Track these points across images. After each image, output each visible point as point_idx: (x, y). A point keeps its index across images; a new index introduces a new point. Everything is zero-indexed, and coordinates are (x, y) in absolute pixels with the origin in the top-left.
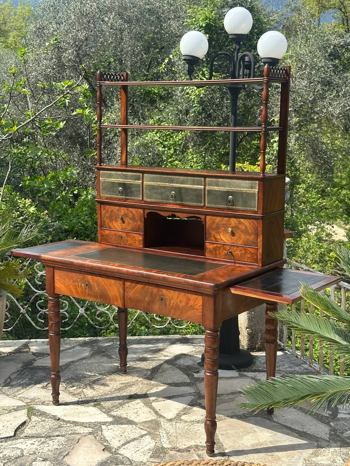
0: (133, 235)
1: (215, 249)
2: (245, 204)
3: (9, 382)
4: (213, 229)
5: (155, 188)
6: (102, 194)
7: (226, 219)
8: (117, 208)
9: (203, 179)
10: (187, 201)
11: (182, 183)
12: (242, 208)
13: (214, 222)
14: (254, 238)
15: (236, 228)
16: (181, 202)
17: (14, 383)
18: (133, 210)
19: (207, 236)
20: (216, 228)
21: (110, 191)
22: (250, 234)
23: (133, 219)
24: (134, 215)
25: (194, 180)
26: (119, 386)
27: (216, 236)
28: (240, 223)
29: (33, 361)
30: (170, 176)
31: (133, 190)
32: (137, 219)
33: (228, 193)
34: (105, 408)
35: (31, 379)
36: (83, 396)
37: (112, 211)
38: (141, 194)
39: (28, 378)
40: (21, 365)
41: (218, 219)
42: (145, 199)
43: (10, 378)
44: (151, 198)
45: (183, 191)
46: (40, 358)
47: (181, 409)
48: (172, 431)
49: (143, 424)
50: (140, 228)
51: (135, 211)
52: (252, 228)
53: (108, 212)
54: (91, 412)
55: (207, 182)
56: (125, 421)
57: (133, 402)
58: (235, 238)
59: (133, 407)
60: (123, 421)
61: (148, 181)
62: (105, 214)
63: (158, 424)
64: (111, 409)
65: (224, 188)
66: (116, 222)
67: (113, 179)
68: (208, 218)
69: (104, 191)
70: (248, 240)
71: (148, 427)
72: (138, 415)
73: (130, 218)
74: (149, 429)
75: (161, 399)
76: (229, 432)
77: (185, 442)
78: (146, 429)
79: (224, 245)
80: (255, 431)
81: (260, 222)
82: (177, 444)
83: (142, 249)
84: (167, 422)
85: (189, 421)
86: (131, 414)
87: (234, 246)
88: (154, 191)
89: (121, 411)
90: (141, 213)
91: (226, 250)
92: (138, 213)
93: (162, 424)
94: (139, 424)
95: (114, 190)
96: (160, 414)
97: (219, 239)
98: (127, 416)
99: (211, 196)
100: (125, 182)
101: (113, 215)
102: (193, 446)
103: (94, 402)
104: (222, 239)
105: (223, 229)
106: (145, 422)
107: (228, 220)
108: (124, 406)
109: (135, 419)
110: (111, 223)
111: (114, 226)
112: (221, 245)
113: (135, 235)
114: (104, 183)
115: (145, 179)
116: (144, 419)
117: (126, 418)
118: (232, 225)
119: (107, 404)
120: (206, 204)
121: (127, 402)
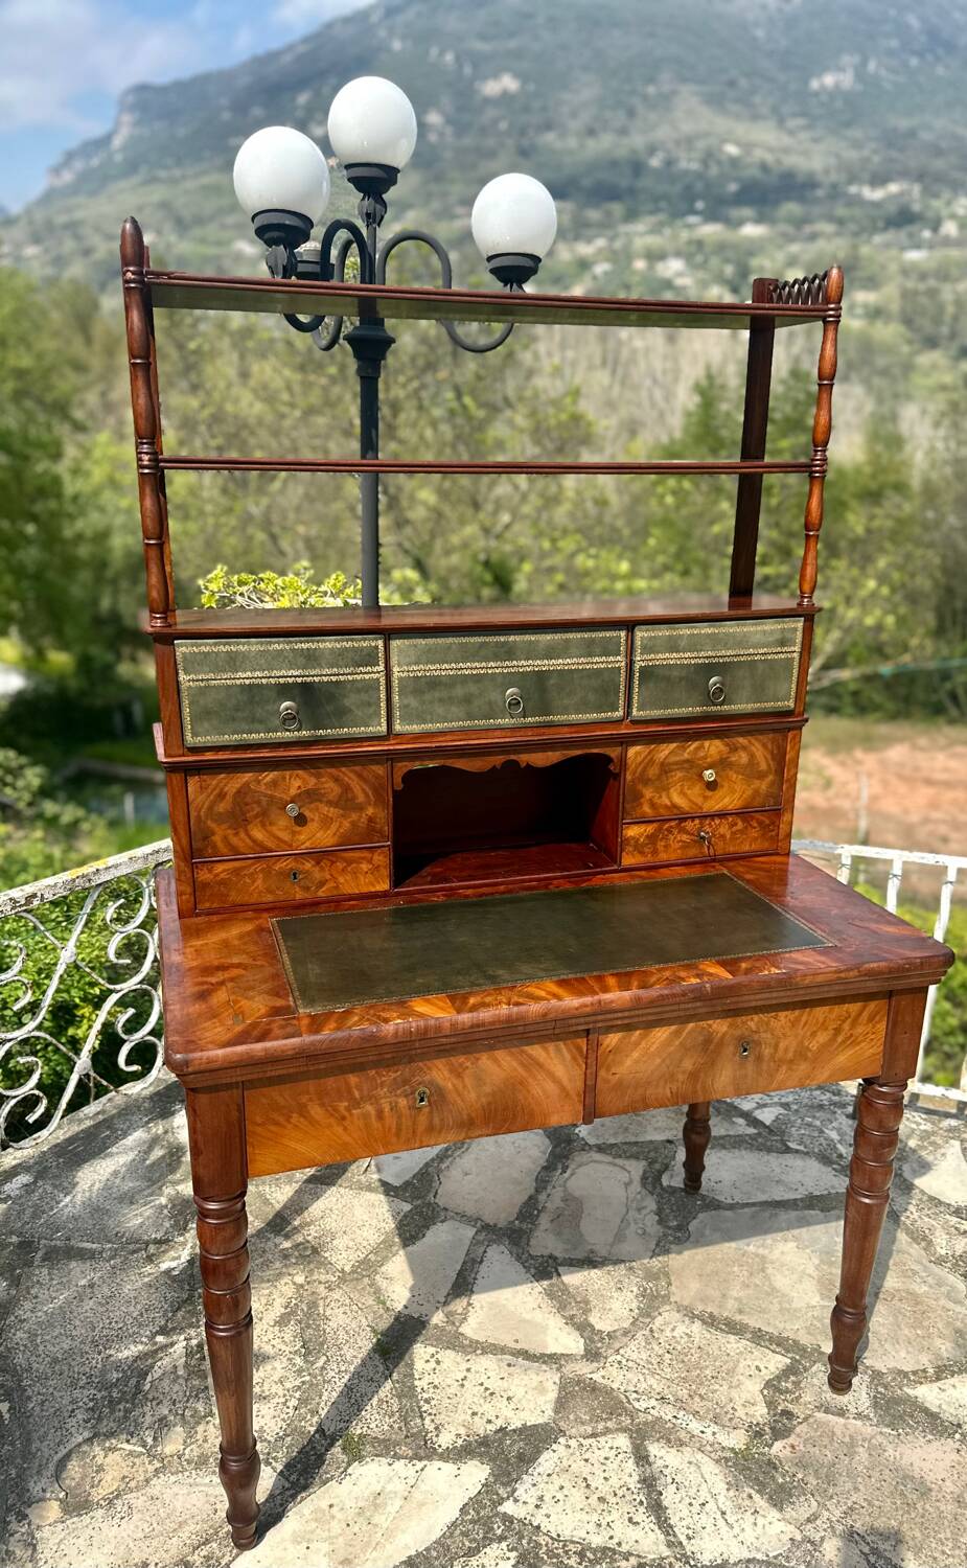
1: (652, 838)
2: (759, 693)
4: (646, 782)
5: (440, 684)
6: (194, 734)
7: (692, 745)
8: (270, 776)
9: (623, 634)
10: (565, 711)
11: (549, 654)
12: (749, 707)
13: (652, 762)
14: (772, 784)
15: (721, 765)
16: (541, 719)
18: (348, 775)
19: (627, 806)
20: (659, 777)
21: (234, 719)
22: (761, 776)
23: (346, 802)
24: (347, 789)
25: (592, 641)
27: (656, 800)
28: (734, 749)
31: (347, 702)
32: (361, 798)
33: (709, 669)
34: (396, 1443)
37: (243, 791)
38: (383, 712)
41: (665, 751)
42: (398, 727)
44: (424, 722)
45: (552, 682)
47: (546, 1302)
48: (656, 1384)
49: (572, 1417)
50: (374, 830)
51: (351, 775)
52: (769, 757)
53: (222, 796)
54: (390, 1487)
55: (638, 643)
56: (514, 1442)
57: (419, 1365)
58: (719, 793)
59: (449, 1381)
60: (514, 1448)
61: (409, 664)
62: (210, 808)
63: (593, 1388)
64: (415, 1430)
65: (695, 654)
66: (263, 825)
67: (249, 674)
68: (632, 751)
69: (206, 725)
70: (756, 792)
71: (598, 1419)
72: (509, 1399)
73: (330, 803)
74: (605, 1420)
75: (458, 1305)
76: (734, 1293)
77: (734, 1394)
78: (601, 1426)
79: (683, 818)
80: (757, 1255)
81: (794, 738)
82: (737, 1414)
83: (385, 894)
84: (595, 1365)
85: (626, 1325)
86: (487, 1407)
87: (712, 816)
88: (437, 695)
89: (450, 1420)
90: (377, 777)
91: (688, 833)
92: (365, 780)
93: (601, 1380)
94: (561, 1424)
95: (259, 712)
96: (543, 1355)
97: (666, 806)
98: (489, 1422)
99: (651, 685)
100: (309, 679)
101: (247, 804)
102: (766, 1392)
103: (332, 1445)
104: (674, 806)
105: (679, 774)
106: (561, 1405)
107: (697, 749)
108: (425, 1396)
109: (522, 1415)
110: (242, 835)
111: (254, 841)
112: (673, 823)
113: (357, 854)
114: (202, 691)
115: (394, 660)
116: (541, 1400)
117: (502, 1429)
118: (709, 760)
119: (374, 1420)
120: (635, 712)
121: (406, 1376)
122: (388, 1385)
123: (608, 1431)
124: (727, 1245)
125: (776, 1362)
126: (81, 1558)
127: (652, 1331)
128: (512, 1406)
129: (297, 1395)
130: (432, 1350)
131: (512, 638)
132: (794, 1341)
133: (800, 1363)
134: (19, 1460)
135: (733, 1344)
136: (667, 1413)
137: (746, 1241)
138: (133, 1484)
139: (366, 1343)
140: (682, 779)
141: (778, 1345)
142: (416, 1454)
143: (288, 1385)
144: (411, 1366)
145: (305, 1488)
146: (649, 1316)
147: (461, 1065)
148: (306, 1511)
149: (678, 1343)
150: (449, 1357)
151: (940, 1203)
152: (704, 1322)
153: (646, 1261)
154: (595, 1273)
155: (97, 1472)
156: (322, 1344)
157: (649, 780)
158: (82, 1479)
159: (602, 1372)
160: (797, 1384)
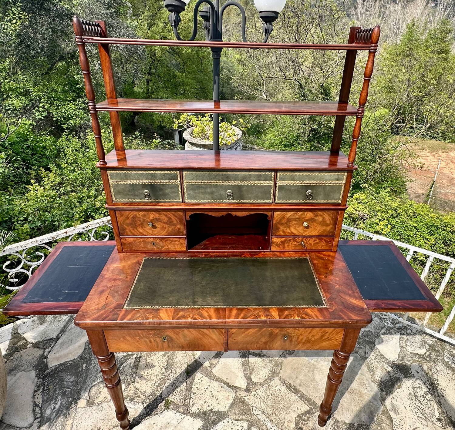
0: (171, 239)
1: (283, 243)
2: (327, 197)
3: (42, 414)
4: (282, 224)
5: (202, 187)
6: (116, 199)
7: (300, 213)
8: (142, 213)
9: (273, 173)
10: (250, 199)
11: (243, 179)
12: (323, 201)
13: (284, 218)
14: (332, 228)
15: (311, 221)
16: (240, 201)
17: (48, 412)
18: (170, 214)
19: (274, 231)
20: (286, 223)
21: (128, 195)
22: (327, 225)
23: (170, 222)
24: (170, 218)
25: (260, 175)
26: (164, 361)
27: (285, 230)
28: (317, 216)
29: (45, 360)
30: (225, 173)
31: (166, 191)
32: (175, 222)
33: (307, 187)
34: (180, 406)
35: (64, 394)
36: (142, 396)
37: (134, 217)
38: (180, 195)
39: (59, 394)
40: (33, 374)
41: (289, 214)
42: (186, 201)
43: (35, 405)
44: (196, 199)
45: (244, 189)
46: (47, 350)
47: (241, 367)
48: (263, 406)
49: (233, 411)
50: (180, 232)
51: (171, 215)
52: (331, 219)
53: (127, 218)
54: (172, 422)
55: (278, 177)
56: (213, 415)
57: (196, 380)
58: (309, 230)
59: (202, 388)
60: (213, 417)
61: (190, 180)
62: (124, 221)
63: (244, 402)
64: (186, 403)
65: (301, 182)
66: (142, 228)
67: (132, 181)
68: (276, 214)
69: (119, 196)
70: (325, 230)
71: (241, 414)
72: (217, 399)
73: (164, 223)
74: (243, 415)
75: (214, 361)
76: (300, 378)
77: (286, 416)
78: (241, 417)
79: (295, 237)
80: (313, 364)
81: (341, 213)
82: (285, 425)
83: (184, 252)
84: (247, 393)
85: (262, 381)
86: (210, 400)
87: (307, 237)
88: (200, 191)
89: (197, 402)
90: (180, 216)
91: (297, 242)
92: (176, 216)
93: (247, 400)
94: (229, 413)
95: (136, 193)
96: (233, 386)
97: (289, 233)
98: (209, 406)
99: (283, 192)
100: (153, 183)
101: (136, 221)
102: (297, 418)
103: (161, 402)
104: (292, 233)
105: (294, 222)
106: (232, 406)
107: (302, 214)
108: (194, 392)
109: (219, 406)
110: (136, 230)
111: (140, 232)
112: (291, 238)
113: (174, 239)
114: (117, 185)
115: (184, 178)
116: (226, 402)
117: (211, 410)
118: (306, 218)
119: (176, 397)
120: (276, 201)
121: (191, 383)
122: (184, 384)
123: (242, 419)
124: (305, 358)
125: (305, 408)
126: (85, 421)
127: (269, 385)
128: (217, 402)
129: (159, 382)
130: (201, 375)
131: (229, 173)
132: (313, 401)
133: (313, 410)
134: (82, 384)
135: (293, 397)
136: (263, 417)
137: (312, 358)
138: (106, 400)
139: (184, 368)
140: (296, 224)
141: (308, 401)
142: (184, 412)
143: (158, 378)
144: (193, 380)
145: (149, 415)
146: (270, 379)
147: (177, 332)
148: (147, 423)
149: (276, 392)
150: (206, 379)
151: (384, 357)
152: (287, 386)
153: (277, 358)
154: (259, 359)
155: (99, 393)
156: (172, 366)
157: (282, 223)
158: (95, 394)
159: (248, 397)
160: (308, 418)
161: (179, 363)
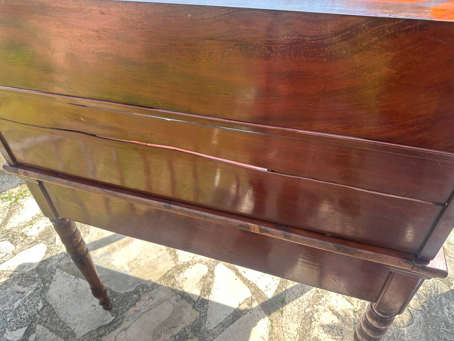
57: (274, 289)
121: (281, 288)
122: (288, 287)
129: (321, 301)
130: (266, 293)
143: (323, 307)
144: (276, 291)
146: (188, 264)
150: (261, 287)
156: (304, 318)
161: (295, 319)
